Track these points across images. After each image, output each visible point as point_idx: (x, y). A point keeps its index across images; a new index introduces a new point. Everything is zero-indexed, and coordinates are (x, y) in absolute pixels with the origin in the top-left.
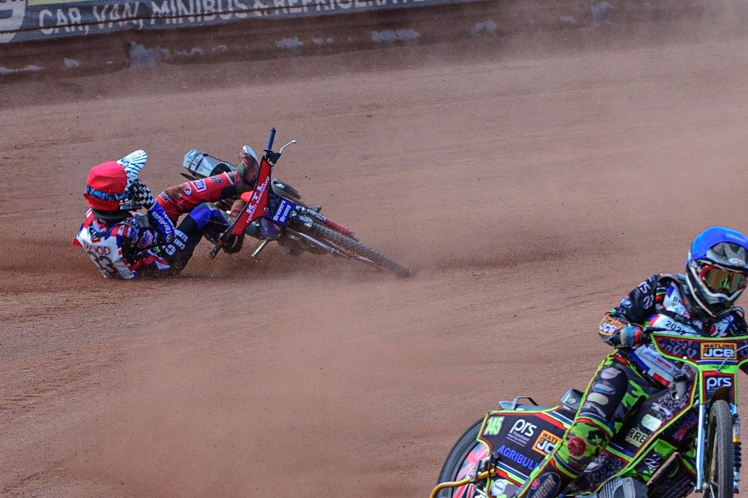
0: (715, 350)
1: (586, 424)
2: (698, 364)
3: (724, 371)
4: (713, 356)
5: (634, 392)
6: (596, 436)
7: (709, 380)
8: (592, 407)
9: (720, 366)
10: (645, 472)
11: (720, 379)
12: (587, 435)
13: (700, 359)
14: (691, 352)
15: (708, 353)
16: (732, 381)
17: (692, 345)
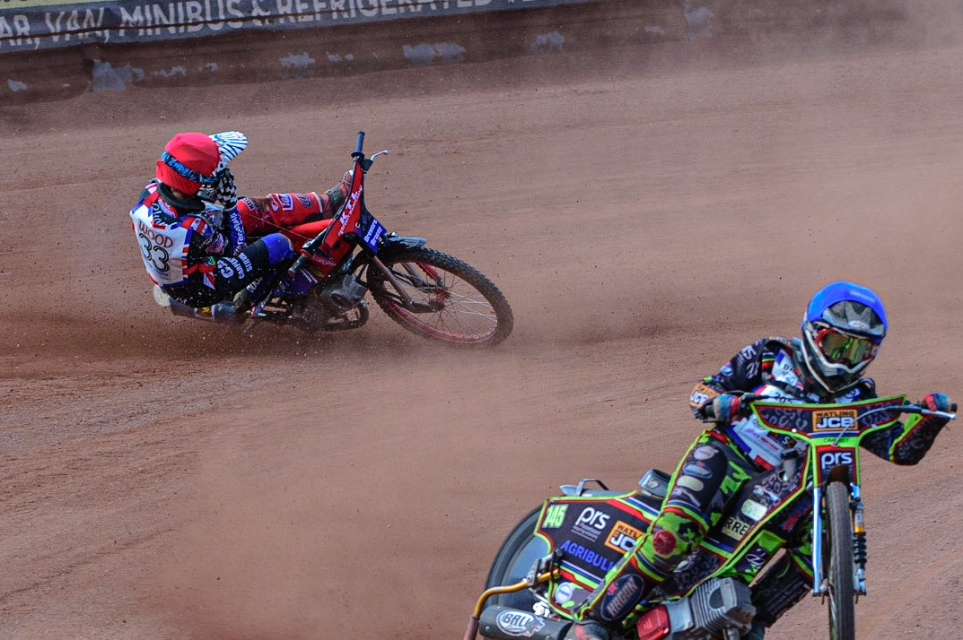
0: (831, 420)
1: (677, 514)
2: (810, 437)
3: (843, 445)
4: (828, 427)
5: (735, 475)
6: (689, 530)
7: (824, 457)
8: (683, 494)
9: (837, 439)
10: (748, 571)
11: (837, 455)
12: (677, 529)
13: (812, 431)
14: (801, 424)
15: (822, 423)
16: (853, 456)
17: (802, 414)
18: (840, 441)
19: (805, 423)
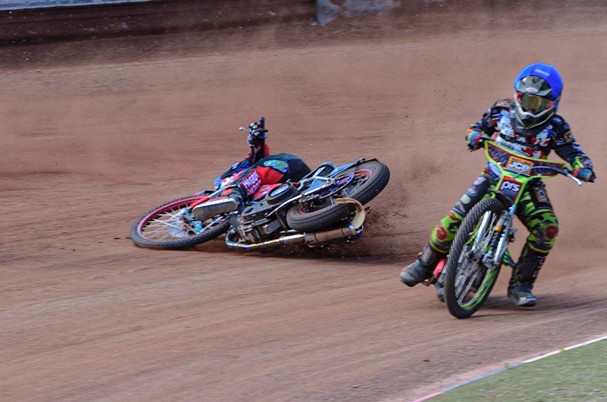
1: (451, 217)
2: (504, 170)
4: (514, 167)
6: (455, 227)
7: (504, 183)
8: (458, 205)
9: (517, 175)
11: (512, 184)
12: (448, 226)
15: (512, 164)
16: (520, 187)
18: (517, 177)
19: (505, 162)
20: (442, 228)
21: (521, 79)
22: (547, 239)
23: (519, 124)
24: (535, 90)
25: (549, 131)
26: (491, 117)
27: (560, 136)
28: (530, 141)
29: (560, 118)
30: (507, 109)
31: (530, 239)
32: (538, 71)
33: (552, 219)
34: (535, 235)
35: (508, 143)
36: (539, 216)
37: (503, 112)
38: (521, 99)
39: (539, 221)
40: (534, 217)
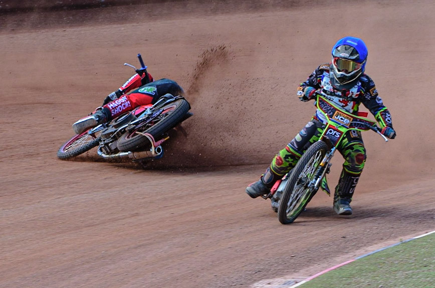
0: (341, 117)
1: (287, 150)
2: (330, 120)
3: (340, 129)
4: (338, 119)
6: (289, 158)
7: (330, 130)
8: (293, 142)
9: (339, 125)
11: (335, 132)
12: (284, 157)
13: (332, 118)
15: (337, 117)
16: (340, 135)
17: (332, 109)
18: (340, 127)
19: (331, 113)
20: (280, 157)
21: (337, 48)
22: (357, 163)
23: (337, 81)
24: (347, 55)
25: (359, 86)
26: (316, 77)
27: (367, 91)
28: (345, 94)
29: (367, 77)
30: (328, 71)
31: (345, 164)
32: (348, 41)
33: (361, 149)
34: (348, 161)
35: (329, 96)
36: (351, 147)
37: (325, 73)
38: (337, 63)
39: (351, 151)
40: (348, 148)
